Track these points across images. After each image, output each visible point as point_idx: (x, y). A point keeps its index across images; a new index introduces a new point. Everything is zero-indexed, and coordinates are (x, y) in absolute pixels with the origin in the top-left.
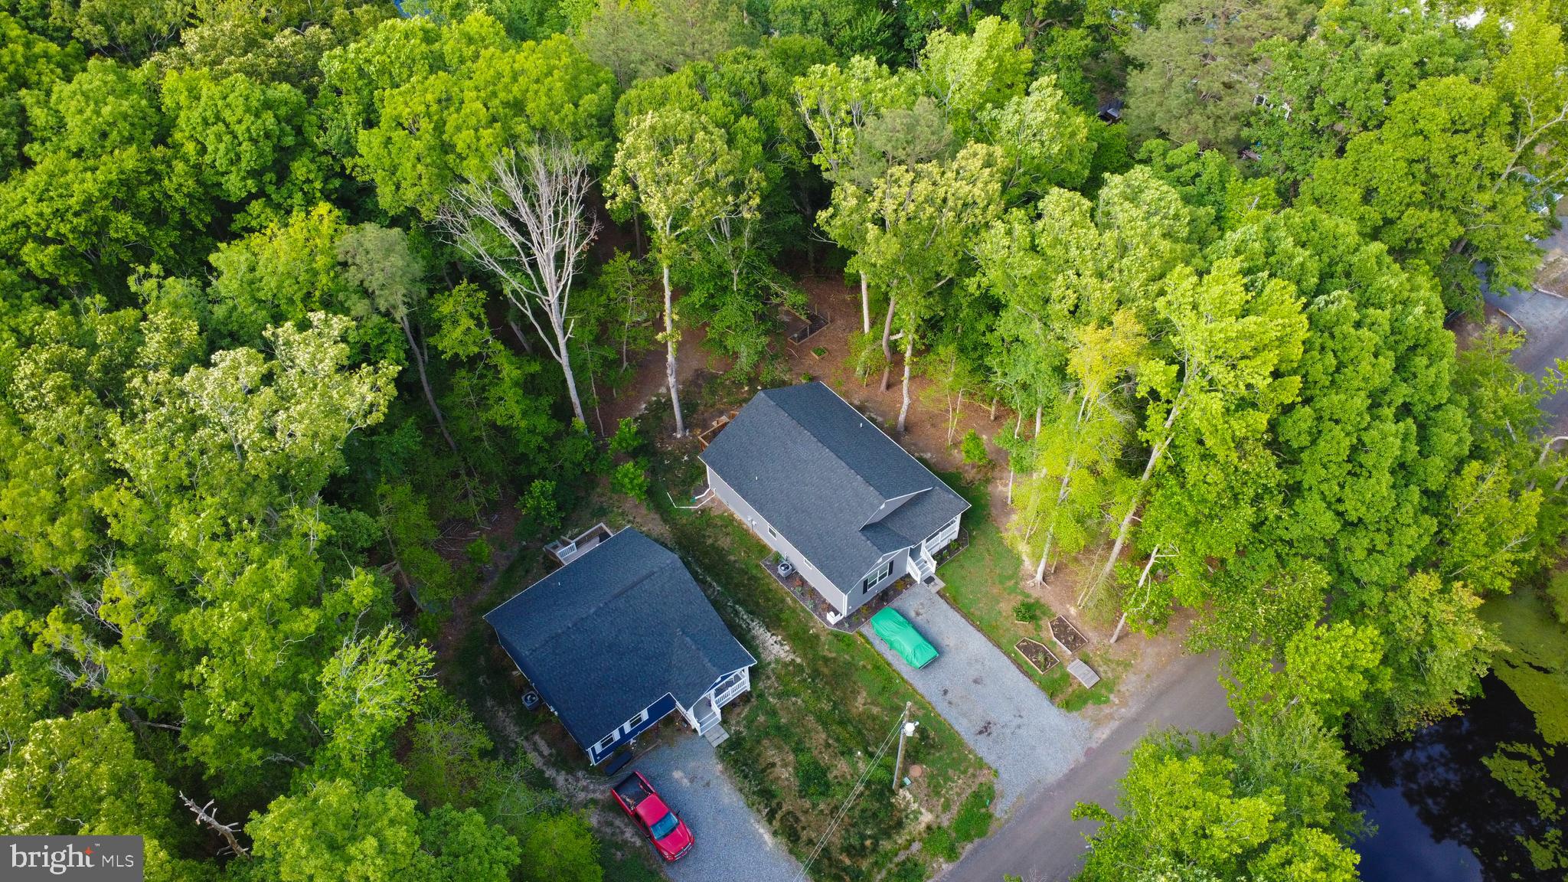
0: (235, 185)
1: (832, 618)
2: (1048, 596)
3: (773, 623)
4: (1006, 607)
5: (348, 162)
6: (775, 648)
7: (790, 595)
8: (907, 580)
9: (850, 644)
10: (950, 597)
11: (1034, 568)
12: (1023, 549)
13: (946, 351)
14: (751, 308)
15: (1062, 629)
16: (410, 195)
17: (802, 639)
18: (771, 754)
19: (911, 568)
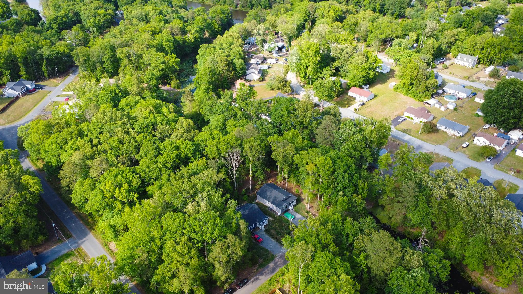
0: (190, 155)
1: (278, 214)
2: (311, 210)
3: (270, 216)
4: (304, 212)
5: (203, 152)
6: (271, 219)
7: (272, 212)
8: (289, 209)
9: (281, 217)
10: (296, 211)
11: (308, 207)
12: (306, 205)
13: (292, 176)
14: (262, 171)
15: (312, 214)
16: (214, 156)
17: (274, 217)
18: (272, 231)
19: (290, 208)
